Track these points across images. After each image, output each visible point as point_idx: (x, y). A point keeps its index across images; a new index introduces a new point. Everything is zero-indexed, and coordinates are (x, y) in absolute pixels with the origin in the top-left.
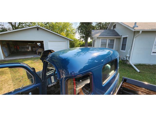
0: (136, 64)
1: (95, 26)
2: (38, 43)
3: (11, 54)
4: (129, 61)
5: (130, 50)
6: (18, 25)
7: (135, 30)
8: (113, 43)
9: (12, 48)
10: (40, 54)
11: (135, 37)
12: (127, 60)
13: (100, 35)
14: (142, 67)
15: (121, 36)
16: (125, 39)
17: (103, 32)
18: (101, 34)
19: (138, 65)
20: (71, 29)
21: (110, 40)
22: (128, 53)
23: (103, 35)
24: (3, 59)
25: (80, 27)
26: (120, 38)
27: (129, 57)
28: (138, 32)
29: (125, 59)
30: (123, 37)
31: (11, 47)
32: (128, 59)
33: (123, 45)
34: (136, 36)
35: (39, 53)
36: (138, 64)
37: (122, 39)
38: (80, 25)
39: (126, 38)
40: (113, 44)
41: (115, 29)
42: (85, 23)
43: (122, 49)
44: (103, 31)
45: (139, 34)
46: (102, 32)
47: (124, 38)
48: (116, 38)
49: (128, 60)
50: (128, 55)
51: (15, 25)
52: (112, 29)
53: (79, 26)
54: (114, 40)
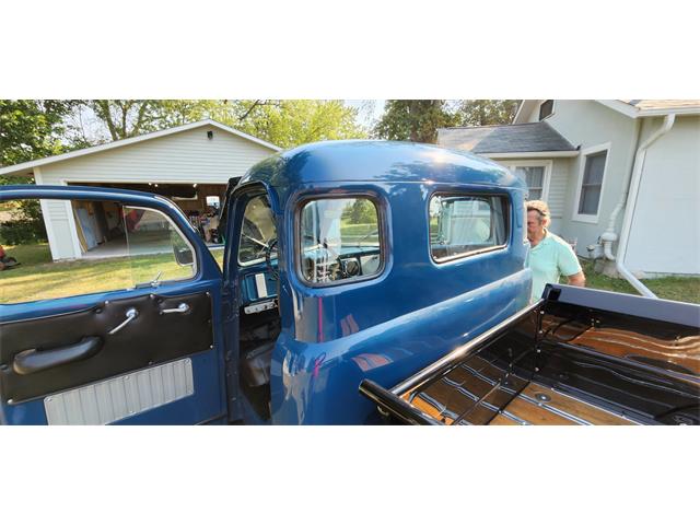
0: (649, 277)
1: (458, 115)
2: (208, 198)
3: (109, 240)
4: (614, 261)
5: (617, 209)
6: (136, 124)
7: (641, 114)
8: (541, 185)
9: (111, 217)
10: (216, 240)
11: (643, 145)
12: (607, 259)
13: (476, 148)
14: (680, 288)
15: (579, 148)
16: (597, 159)
17: (489, 137)
18: (480, 144)
19: (660, 279)
20: (349, 135)
21: (524, 168)
22: (612, 224)
23: (492, 149)
24: (78, 255)
25: (386, 121)
26: (571, 160)
27: (615, 245)
28: (659, 120)
29: (596, 254)
30: (586, 151)
31: (108, 213)
32: (608, 252)
33: (585, 188)
34: (649, 141)
35: (213, 237)
36: (660, 276)
37: (582, 162)
38: (386, 113)
39: (603, 154)
40: (540, 191)
41: (548, 120)
42: (410, 102)
43: (582, 211)
44: (489, 130)
45: (662, 130)
46: (487, 134)
47: (591, 158)
48: (551, 162)
49: (610, 256)
50: (610, 235)
51: (124, 124)
52: (535, 118)
53: (384, 117)
54: (542, 169)
